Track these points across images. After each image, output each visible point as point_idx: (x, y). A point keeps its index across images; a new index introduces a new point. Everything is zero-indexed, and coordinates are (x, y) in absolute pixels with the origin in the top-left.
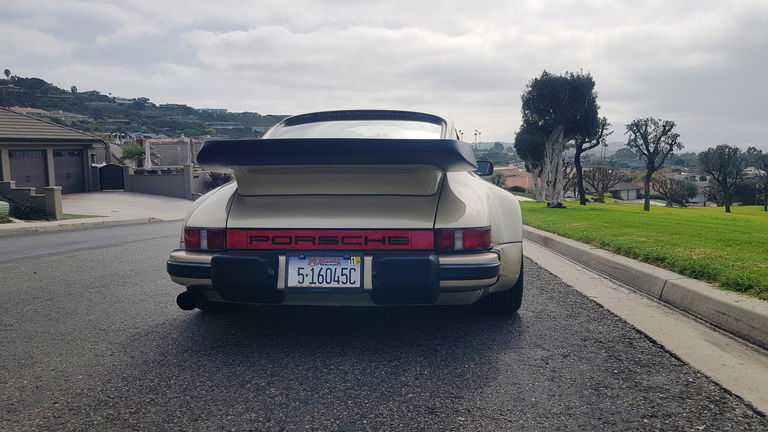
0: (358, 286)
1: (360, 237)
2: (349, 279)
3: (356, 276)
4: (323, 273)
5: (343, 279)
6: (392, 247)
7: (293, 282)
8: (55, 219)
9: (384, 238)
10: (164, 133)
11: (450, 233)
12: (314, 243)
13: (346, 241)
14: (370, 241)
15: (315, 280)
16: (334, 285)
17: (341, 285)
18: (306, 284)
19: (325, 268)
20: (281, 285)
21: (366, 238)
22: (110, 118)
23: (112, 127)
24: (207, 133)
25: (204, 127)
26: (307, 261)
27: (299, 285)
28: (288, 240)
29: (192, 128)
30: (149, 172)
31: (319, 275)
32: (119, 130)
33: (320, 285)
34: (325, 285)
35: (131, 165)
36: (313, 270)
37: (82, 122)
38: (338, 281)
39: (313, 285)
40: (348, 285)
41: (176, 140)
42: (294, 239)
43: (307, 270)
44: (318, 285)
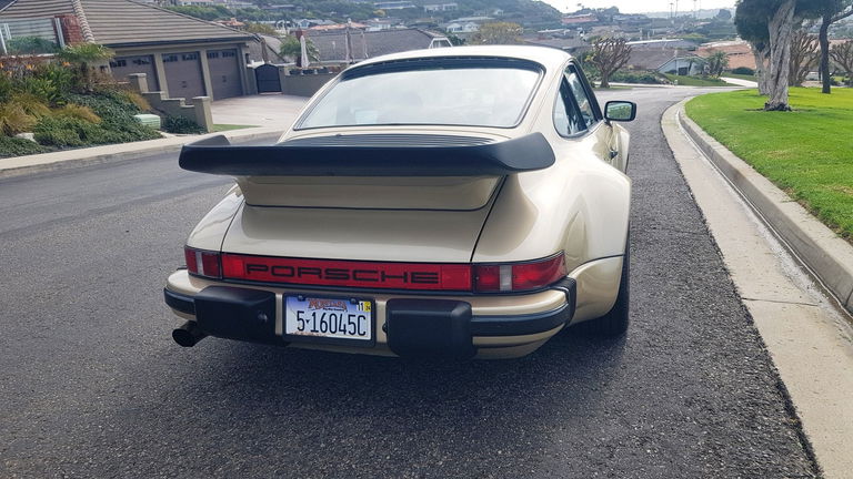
0: (369, 338)
1: (376, 272)
2: (357, 328)
3: (366, 326)
4: (326, 319)
5: (350, 328)
6: (416, 286)
7: (292, 327)
8: (206, 131)
9: (405, 273)
10: (330, 18)
11: (493, 269)
12: (320, 277)
13: (359, 275)
14: (388, 277)
15: (318, 328)
16: (339, 335)
17: (348, 336)
18: (307, 332)
19: (328, 313)
20: (279, 331)
21: (383, 272)
22: (274, 3)
23: (277, 14)
24: (375, 16)
25: (372, 9)
26: (307, 303)
27: (300, 333)
28: (289, 272)
29: (359, 10)
30: (304, 72)
31: (322, 322)
32: (284, 17)
33: (323, 334)
34: (329, 335)
35: (289, 64)
36: (314, 314)
37: (247, 10)
38: (345, 331)
39: (315, 334)
40: (356, 337)
41: (343, 26)
42: (296, 271)
43: (307, 315)
44: (320, 334)
